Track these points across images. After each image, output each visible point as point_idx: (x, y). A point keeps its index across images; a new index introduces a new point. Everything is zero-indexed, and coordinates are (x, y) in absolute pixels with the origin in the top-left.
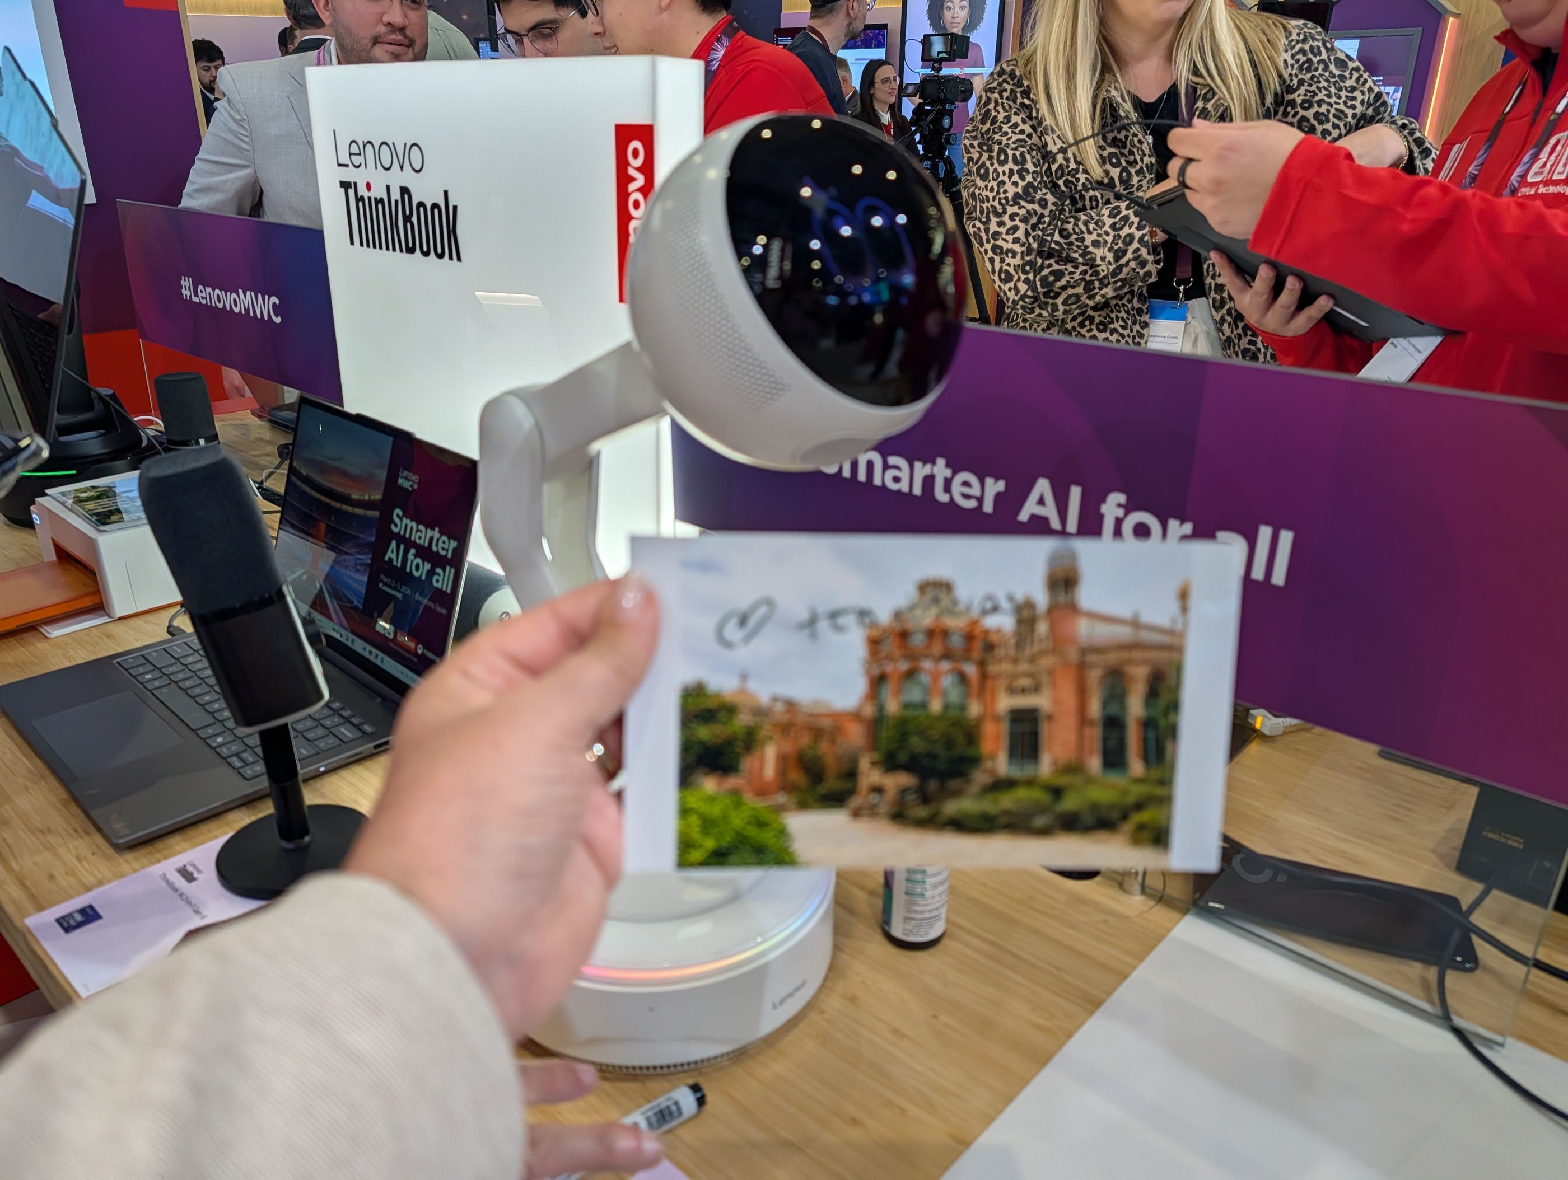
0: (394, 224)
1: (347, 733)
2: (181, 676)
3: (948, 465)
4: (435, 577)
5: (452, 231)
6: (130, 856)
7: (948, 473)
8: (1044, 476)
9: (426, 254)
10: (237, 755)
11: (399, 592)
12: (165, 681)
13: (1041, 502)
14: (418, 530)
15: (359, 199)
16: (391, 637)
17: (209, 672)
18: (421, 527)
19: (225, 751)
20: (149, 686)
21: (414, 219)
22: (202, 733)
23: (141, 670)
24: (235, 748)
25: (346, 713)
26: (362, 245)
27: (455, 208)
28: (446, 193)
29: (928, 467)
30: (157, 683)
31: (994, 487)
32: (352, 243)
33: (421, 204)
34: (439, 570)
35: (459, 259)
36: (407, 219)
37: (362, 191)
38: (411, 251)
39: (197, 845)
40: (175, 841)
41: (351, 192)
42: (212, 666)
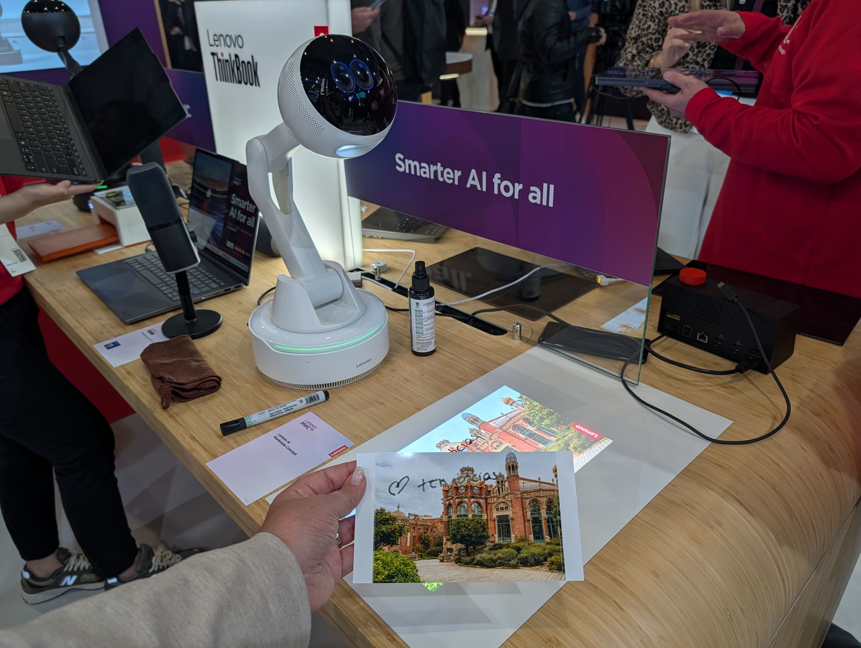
0: (233, 71)
1: (214, 286)
2: (150, 266)
3: (441, 166)
4: (248, 222)
5: (256, 73)
6: (131, 327)
7: (442, 169)
8: (474, 169)
9: (246, 84)
10: (171, 293)
11: (235, 229)
12: (144, 268)
13: (473, 179)
14: (242, 202)
15: (219, 60)
16: (232, 248)
17: (161, 265)
18: (243, 201)
19: (166, 292)
20: (138, 270)
21: (241, 69)
22: (158, 286)
23: (134, 264)
24: (170, 291)
25: (214, 279)
26: (221, 80)
27: (256, 63)
28: (252, 57)
29: (435, 166)
30: (141, 269)
31: (458, 174)
32: (217, 79)
33: (243, 62)
34: (249, 218)
35: (259, 85)
36: (238, 69)
37: (220, 57)
38: (240, 82)
39: (155, 323)
40: (147, 322)
41: (216, 57)
42: (163, 263)
